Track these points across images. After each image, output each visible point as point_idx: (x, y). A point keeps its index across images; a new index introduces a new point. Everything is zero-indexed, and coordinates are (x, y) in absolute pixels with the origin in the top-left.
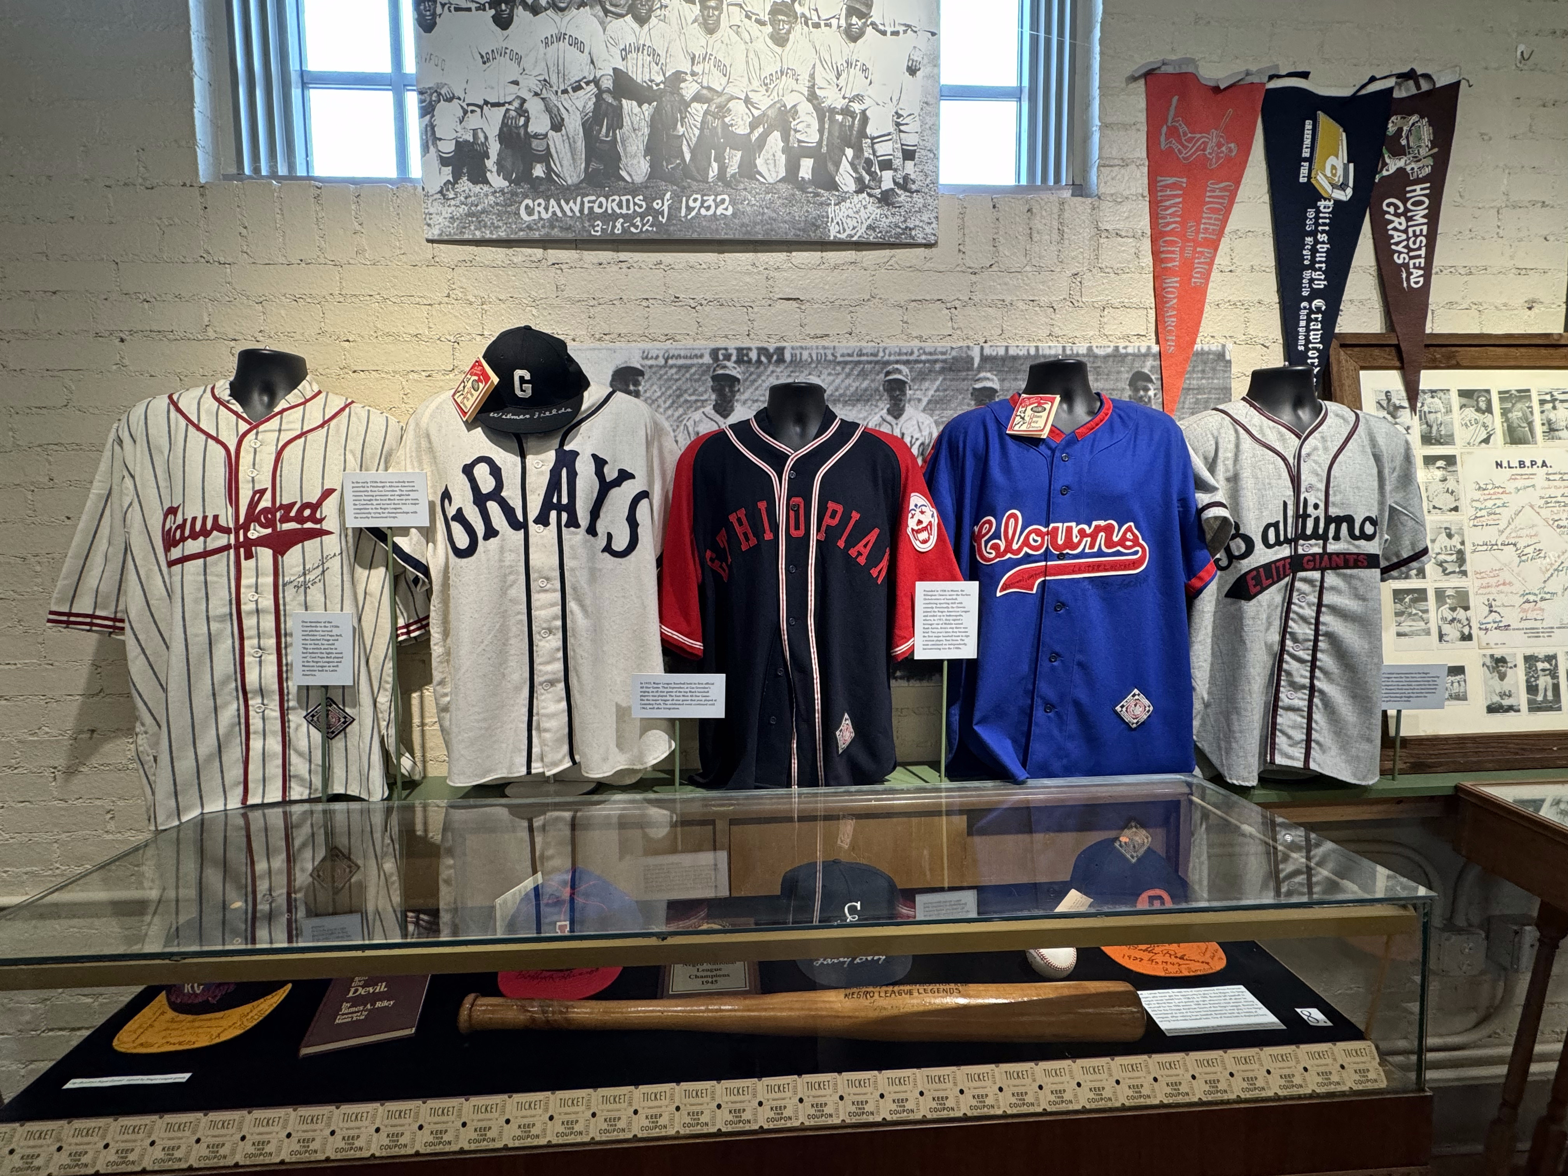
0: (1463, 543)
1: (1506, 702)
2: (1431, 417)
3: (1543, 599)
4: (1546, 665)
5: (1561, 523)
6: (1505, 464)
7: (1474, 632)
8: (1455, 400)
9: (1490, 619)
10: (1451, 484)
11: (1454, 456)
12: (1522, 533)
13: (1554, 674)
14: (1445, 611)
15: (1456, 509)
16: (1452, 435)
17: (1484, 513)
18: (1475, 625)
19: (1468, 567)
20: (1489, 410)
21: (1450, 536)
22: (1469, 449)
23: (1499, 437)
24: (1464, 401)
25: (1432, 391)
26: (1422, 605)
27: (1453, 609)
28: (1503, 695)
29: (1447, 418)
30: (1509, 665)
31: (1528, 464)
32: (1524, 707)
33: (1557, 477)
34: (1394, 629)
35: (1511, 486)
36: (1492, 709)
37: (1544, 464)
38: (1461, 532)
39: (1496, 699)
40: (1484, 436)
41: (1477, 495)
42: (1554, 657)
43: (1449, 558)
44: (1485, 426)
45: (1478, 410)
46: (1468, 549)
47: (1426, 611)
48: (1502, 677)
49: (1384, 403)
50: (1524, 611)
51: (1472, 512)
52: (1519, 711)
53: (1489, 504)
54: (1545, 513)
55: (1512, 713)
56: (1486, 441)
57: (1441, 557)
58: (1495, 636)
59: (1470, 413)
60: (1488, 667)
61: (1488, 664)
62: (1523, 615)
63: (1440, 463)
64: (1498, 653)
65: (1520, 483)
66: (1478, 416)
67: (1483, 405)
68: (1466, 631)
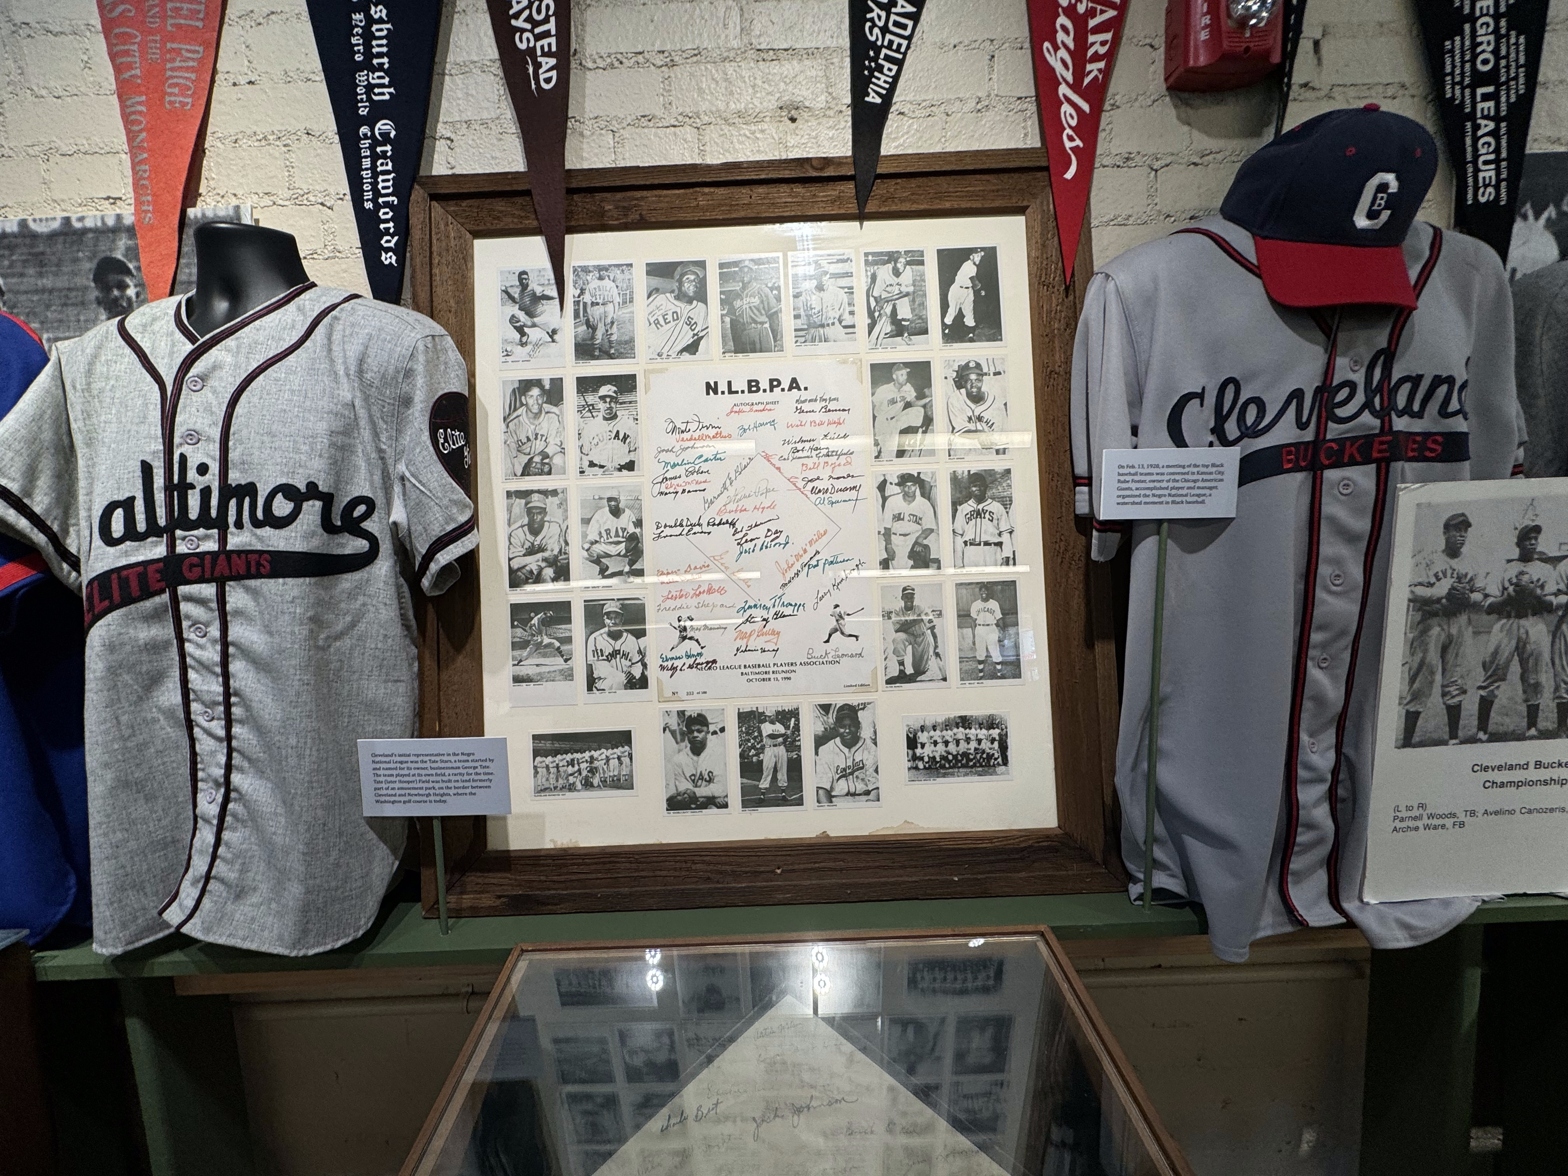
0: (639, 523)
1: (703, 791)
2: (595, 313)
3: (778, 616)
4: (779, 728)
5: (818, 484)
6: (723, 387)
7: (653, 674)
8: (641, 282)
9: (681, 651)
10: (623, 423)
11: (633, 377)
12: (748, 504)
13: (791, 743)
14: (602, 640)
15: (630, 466)
16: (631, 341)
17: (680, 471)
18: (653, 662)
19: (646, 562)
20: (701, 296)
21: (616, 512)
22: (659, 364)
23: (713, 344)
24: (656, 281)
25: (600, 268)
26: (561, 630)
27: (615, 636)
28: (698, 779)
29: (623, 314)
30: (712, 728)
31: (764, 384)
32: (735, 798)
33: (817, 406)
34: (509, 671)
35: (730, 425)
36: (676, 803)
37: (794, 384)
38: (637, 504)
39: (685, 786)
40: (688, 340)
41: (671, 441)
42: (794, 713)
43: (613, 550)
44: (691, 323)
45: (681, 296)
46: (648, 533)
47: (568, 640)
48: (698, 748)
49: (516, 292)
50: (744, 636)
51: (658, 471)
52: (725, 806)
53: (690, 455)
54: (793, 468)
55: (714, 810)
56: (692, 348)
57: (599, 549)
58: (688, 679)
59: (666, 302)
60: (673, 733)
61: (674, 727)
62: (742, 644)
63: (607, 390)
64: (692, 708)
65: (749, 419)
66: (683, 308)
67: (690, 288)
68: (637, 672)
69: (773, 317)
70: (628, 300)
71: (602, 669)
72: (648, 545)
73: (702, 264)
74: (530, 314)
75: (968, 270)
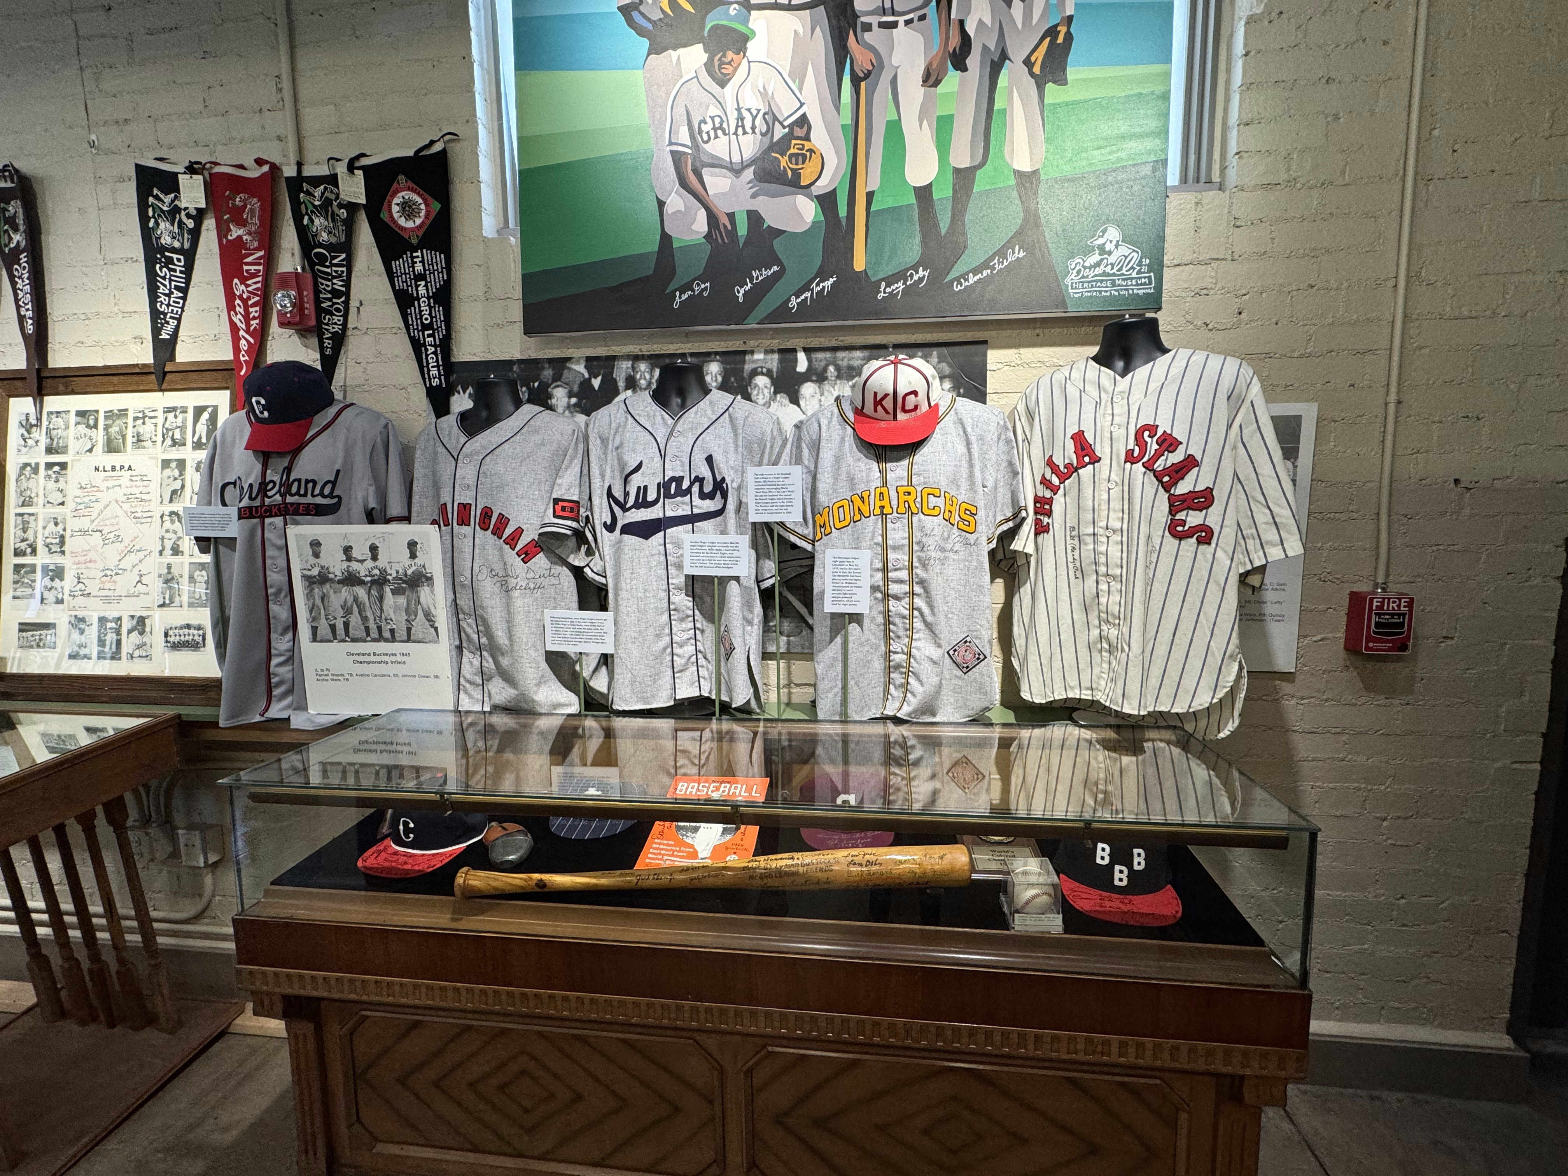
0: (64, 530)
1: (83, 652)
2: (54, 433)
3: (117, 574)
4: (113, 625)
5: (137, 515)
6: (101, 469)
7: (66, 597)
8: (73, 418)
9: (77, 588)
10: (61, 484)
11: (66, 463)
12: (107, 522)
13: (118, 632)
14: (47, 581)
15: (63, 504)
16: (66, 447)
17: (82, 506)
18: (66, 592)
19: (66, 548)
20: (95, 426)
21: (56, 524)
22: (78, 457)
23: (99, 448)
24: (79, 419)
25: (58, 413)
26: (32, 576)
27: (52, 580)
28: (81, 646)
29: (64, 434)
30: (87, 623)
31: (118, 468)
32: (95, 655)
33: (139, 478)
34: (11, 594)
35: (103, 486)
36: (72, 657)
37: (130, 468)
38: (64, 521)
39: (76, 648)
40: (89, 447)
41: (79, 493)
42: (120, 619)
43: (54, 541)
44: (91, 439)
45: (88, 426)
46: (68, 534)
47: (34, 581)
48: (82, 632)
49: (24, 423)
50: (103, 582)
51: (74, 506)
52: (91, 658)
53: (86, 500)
54: (126, 506)
55: (86, 660)
56: (90, 451)
57: (48, 540)
58: (80, 601)
59: (82, 429)
60: (72, 625)
61: (73, 622)
62: (101, 586)
63: (56, 468)
64: (80, 614)
65: (111, 483)
66: (88, 431)
67: (91, 422)
68: (60, 596)
69: (124, 437)
70: (67, 427)
71: (47, 594)
72: (67, 539)
73: (97, 411)
74: (29, 433)
75: (205, 416)
